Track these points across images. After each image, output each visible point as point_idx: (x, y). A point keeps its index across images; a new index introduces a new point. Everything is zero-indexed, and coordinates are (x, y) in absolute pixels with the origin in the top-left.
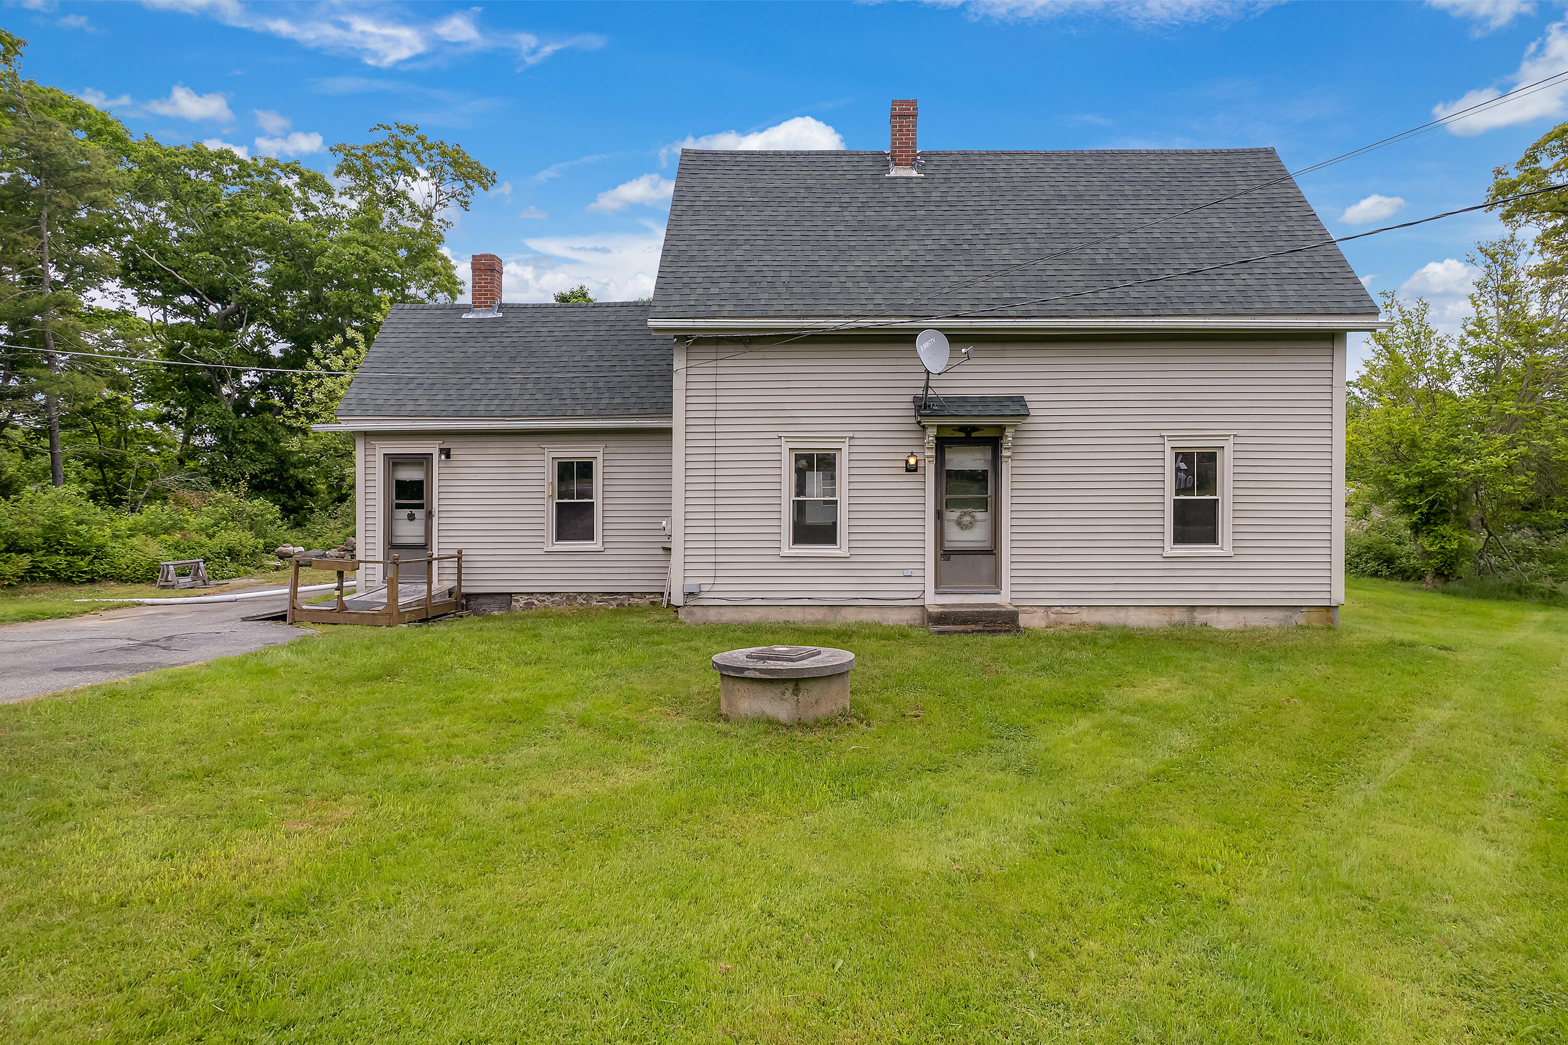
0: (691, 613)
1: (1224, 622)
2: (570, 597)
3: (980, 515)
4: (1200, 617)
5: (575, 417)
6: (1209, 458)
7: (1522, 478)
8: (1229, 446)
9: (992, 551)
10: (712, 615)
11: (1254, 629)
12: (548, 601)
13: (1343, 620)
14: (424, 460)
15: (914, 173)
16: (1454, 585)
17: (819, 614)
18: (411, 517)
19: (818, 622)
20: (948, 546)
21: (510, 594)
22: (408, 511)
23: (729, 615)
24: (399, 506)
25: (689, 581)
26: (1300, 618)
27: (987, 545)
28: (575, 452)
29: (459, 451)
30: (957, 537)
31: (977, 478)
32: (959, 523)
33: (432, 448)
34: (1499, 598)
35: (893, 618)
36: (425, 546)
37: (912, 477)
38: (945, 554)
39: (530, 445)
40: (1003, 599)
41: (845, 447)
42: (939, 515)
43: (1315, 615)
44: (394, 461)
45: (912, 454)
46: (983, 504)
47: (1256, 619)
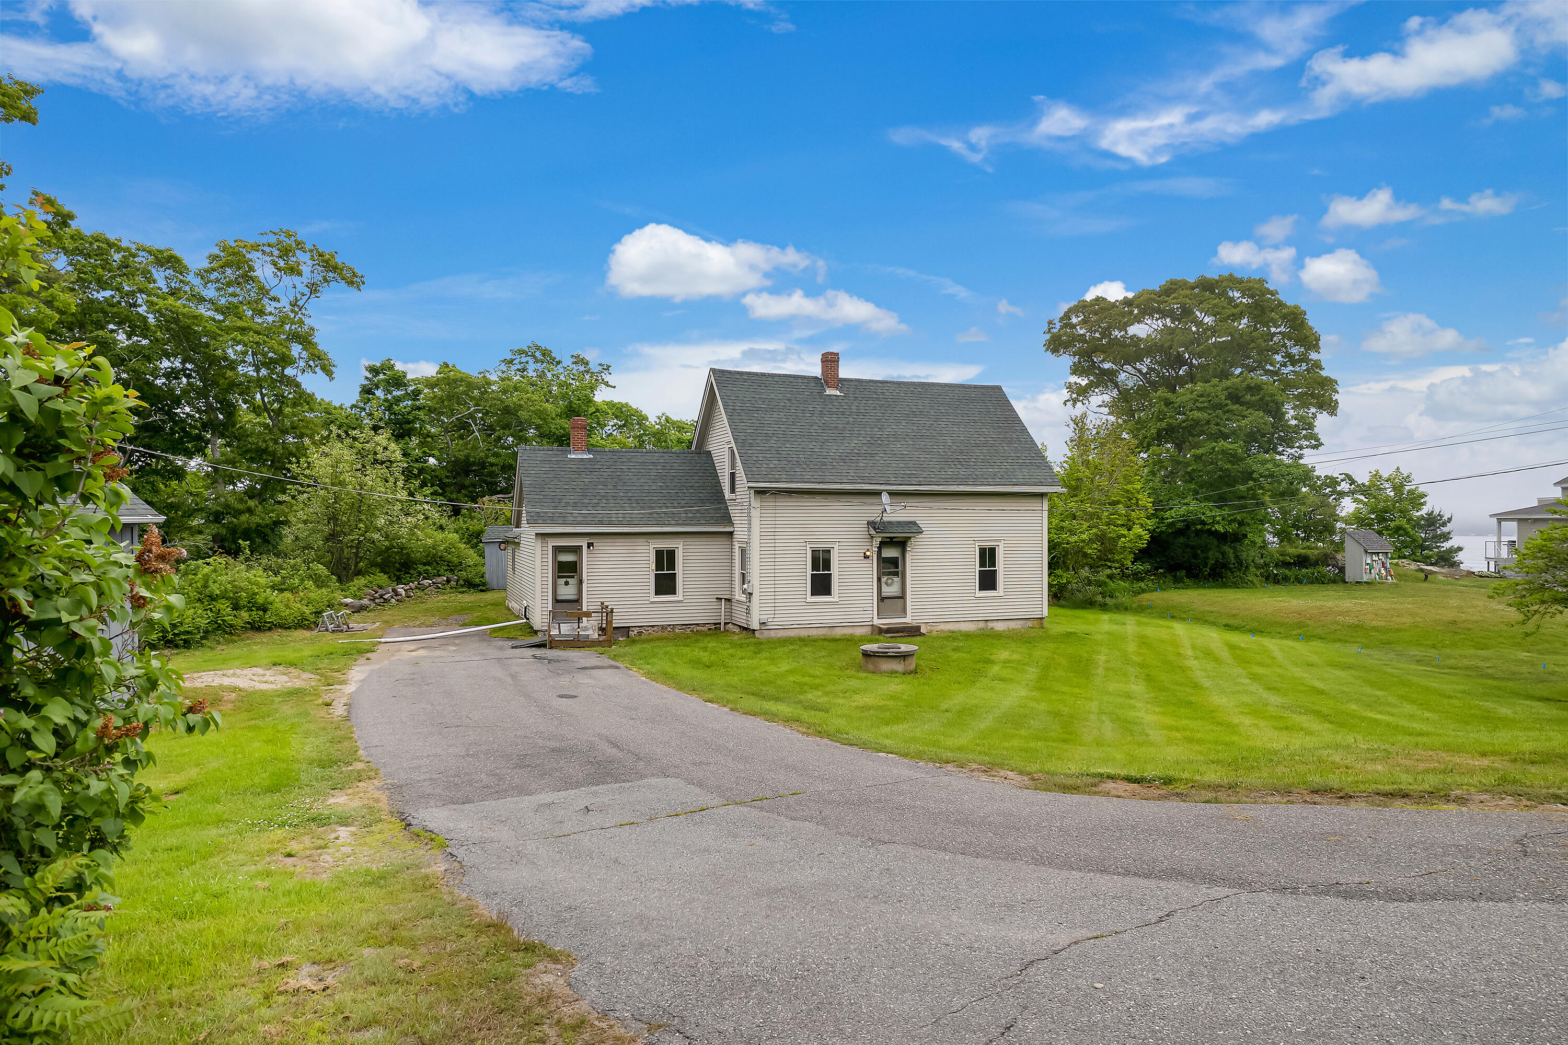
0: (762, 633)
1: (1000, 627)
2: (663, 628)
3: (896, 579)
4: (990, 625)
5: (670, 525)
6: (992, 551)
7: (1095, 546)
8: (1001, 544)
9: (902, 597)
10: (772, 633)
11: (1013, 630)
12: (651, 630)
13: (1046, 624)
14: (577, 550)
15: (838, 393)
16: (1062, 602)
17: (823, 631)
18: (567, 583)
19: (824, 635)
20: (884, 595)
21: (629, 627)
22: (565, 580)
23: (781, 634)
24: (559, 577)
25: (762, 617)
26: (1030, 624)
27: (899, 594)
28: (665, 544)
29: (597, 543)
30: (888, 591)
31: (894, 562)
32: (886, 583)
33: (583, 543)
34: (1083, 608)
35: (859, 632)
36: (578, 601)
37: (867, 561)
38: (882, 599)
39: (641, 541)
40: (908, 620)
41: (836, 546)
42: (879, 580)
43: (1035, 622)
44: (557, 550)
45: (868, 550)
46: (896, 574)
47: (1012, 625)
